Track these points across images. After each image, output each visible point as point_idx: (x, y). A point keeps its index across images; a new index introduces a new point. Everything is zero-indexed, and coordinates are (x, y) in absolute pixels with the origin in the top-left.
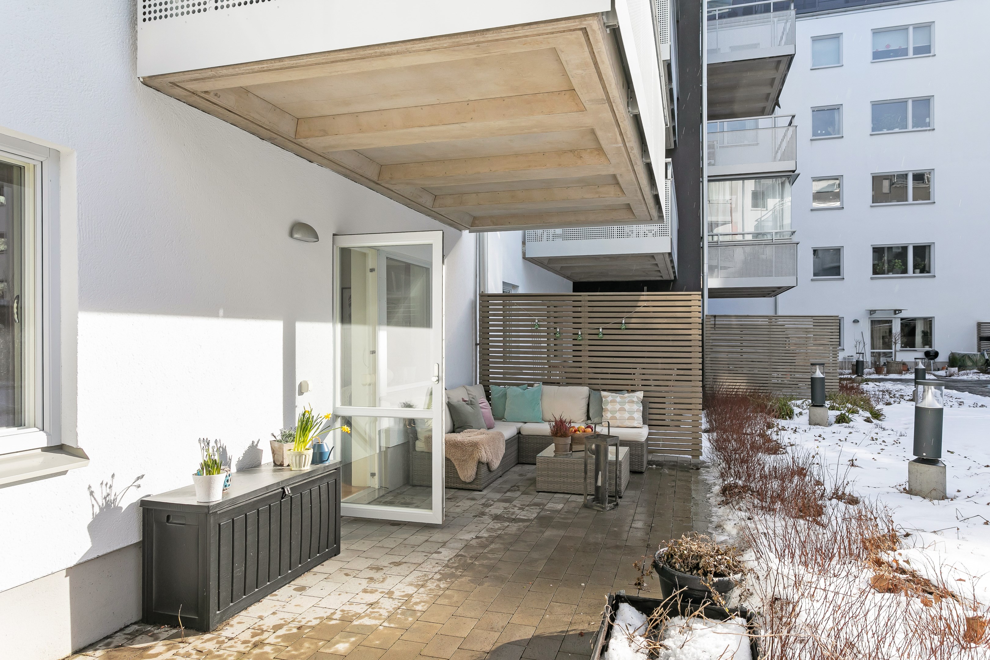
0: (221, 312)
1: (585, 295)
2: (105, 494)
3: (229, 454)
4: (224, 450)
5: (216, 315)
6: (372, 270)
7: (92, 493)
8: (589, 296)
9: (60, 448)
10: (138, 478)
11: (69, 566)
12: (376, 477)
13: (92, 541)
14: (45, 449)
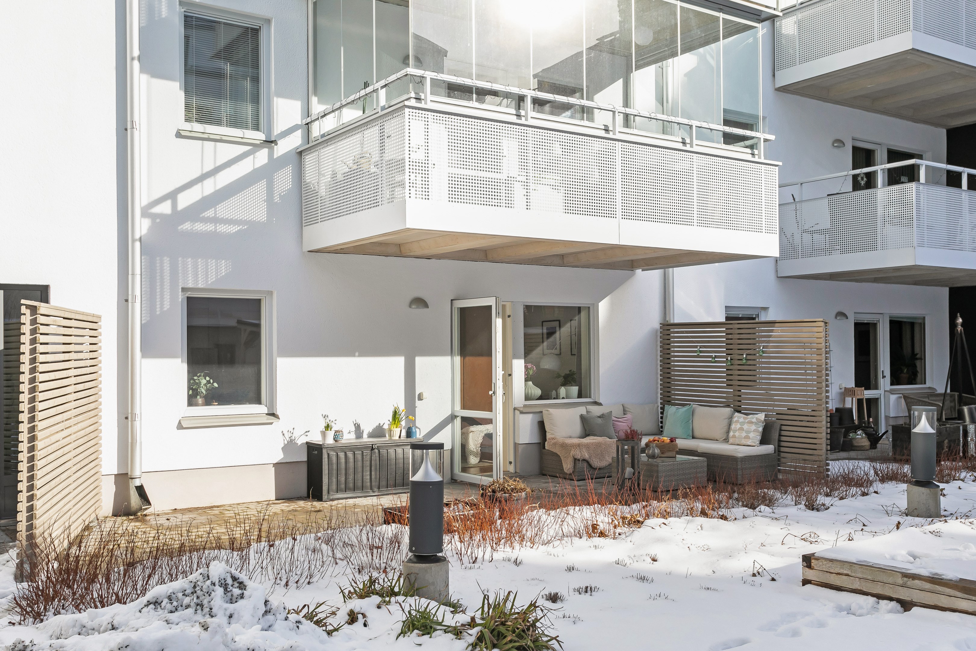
0: (357, 354)
1: (735, 324)
2: (290, 436)
3: (362, 428)
4: (359, 426)
5: (354, 356)
6: (509, 316)
7: (283, 434)
8: (738, 324)
9: (273, 415)
10: (306, 432)
11: (275, 462)
12: (513, 464)
13: (284, 455)
14: (267, 414)
